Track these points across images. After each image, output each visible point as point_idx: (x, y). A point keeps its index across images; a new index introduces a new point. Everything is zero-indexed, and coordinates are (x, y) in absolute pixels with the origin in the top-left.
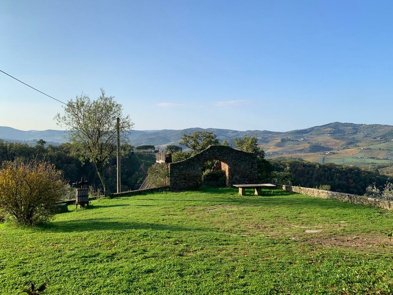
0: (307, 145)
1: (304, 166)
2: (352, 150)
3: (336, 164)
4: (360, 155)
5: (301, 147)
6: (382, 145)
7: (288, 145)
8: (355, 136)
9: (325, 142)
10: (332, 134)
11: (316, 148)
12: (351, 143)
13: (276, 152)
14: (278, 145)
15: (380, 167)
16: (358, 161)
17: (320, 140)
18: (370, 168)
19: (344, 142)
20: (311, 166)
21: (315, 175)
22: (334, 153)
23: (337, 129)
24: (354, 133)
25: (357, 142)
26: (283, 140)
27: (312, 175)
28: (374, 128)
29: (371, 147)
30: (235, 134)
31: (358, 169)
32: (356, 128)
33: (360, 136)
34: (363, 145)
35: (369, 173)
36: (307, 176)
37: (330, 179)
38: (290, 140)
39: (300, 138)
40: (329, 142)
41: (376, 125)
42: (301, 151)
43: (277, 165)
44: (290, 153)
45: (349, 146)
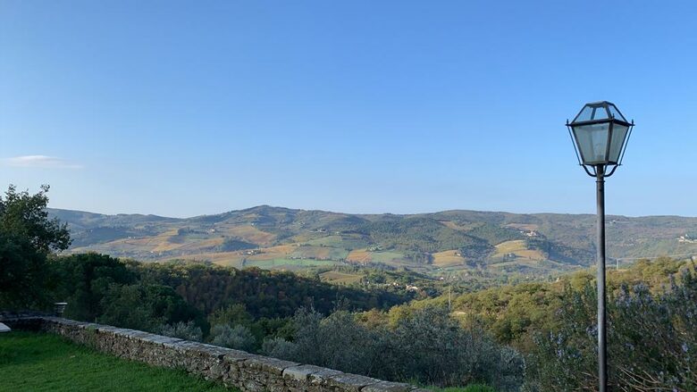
0: (220, 240)
1: (213, 272)
2: (286, 248)
3: (262, 268)
4: (295, 255)
5: (210, 243)
6: (325, 240)
7: (190, 240)
8: (290, 226)
9: (247, 236)
10: (258, 222)
11: (233, 245)
12: (285, 237)
13: (169, 252)
14: (174, 240)
15: (321, 271)
16: (293, 263)
17: (241, 231)
18: (308, 274)
19: (274, 236)
20: (223, 274)
21: (229, 288)
22: (259, 253)
23: (265, 216)
24: (288, 223)
25: (293, 235)
26: (181, 232)
27: (225, 287)
28: (314, 215)
29: (311, 242)
30: (96, 219)
31: (292, 275)
32: (291, 215)
33: (296, 226)
34: (300, 240)
35: (307, 280)
36: (216, 289)
37: (251, 293)
38: (193, 231)
39: (210, 228)
40: (253, 235)
41: (317, 212)
42: (210, 249)
43: (167, 273)
44: (192, 252)
45: (281, 242)
